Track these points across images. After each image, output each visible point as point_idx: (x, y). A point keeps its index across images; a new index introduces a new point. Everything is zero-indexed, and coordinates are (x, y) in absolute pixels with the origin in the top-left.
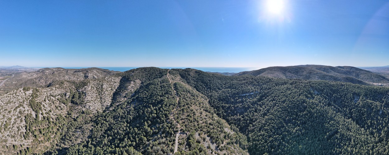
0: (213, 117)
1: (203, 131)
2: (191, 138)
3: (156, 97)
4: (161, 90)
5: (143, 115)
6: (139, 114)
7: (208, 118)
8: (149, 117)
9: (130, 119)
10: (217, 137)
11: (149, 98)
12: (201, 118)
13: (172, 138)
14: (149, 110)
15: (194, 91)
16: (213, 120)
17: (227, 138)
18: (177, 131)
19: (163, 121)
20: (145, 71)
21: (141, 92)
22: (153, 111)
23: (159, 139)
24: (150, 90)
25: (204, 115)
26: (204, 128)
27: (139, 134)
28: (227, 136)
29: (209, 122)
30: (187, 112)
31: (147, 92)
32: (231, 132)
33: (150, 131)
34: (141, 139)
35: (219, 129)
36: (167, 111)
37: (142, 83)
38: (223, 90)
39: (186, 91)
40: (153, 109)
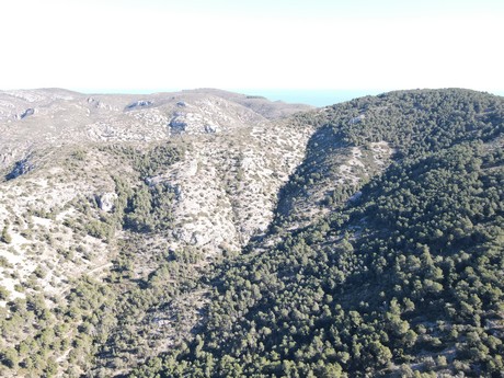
3: (451, 221)
6: (373, 270)
9: (337, 281)
11: (419, 220)
19: (471, 316)
20: (416, 105)
21: (387, 190)
22: (429, 268)
24: (427, 187)
31: (416, 192)
37: (398, 156)
40: (430, 261)
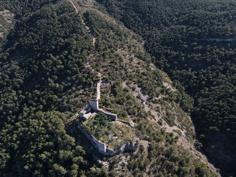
0: (148, 66)
1: (133, 81)
2: (118, 87)
4: (62, 27)
5: (40, 72)
8: (53, 71)
10: (151, 89)
12: (131, 66)
13: (92, 88)
14: (49, 63)
15: (120, 27)
16: (147, 70)
17: (165, 94)
18: (98, 80)
25: (136, 63)
26: (134, 77)
27: (45, 94)
28: (164, 91)
29: (141, 71)
30: (109, 58)
32: (171, 88)
33: (60, 87)
34: (50, 100)
35: (155, 81)
36: (79, 58)
38: (173, 26)
39: (107, 27)
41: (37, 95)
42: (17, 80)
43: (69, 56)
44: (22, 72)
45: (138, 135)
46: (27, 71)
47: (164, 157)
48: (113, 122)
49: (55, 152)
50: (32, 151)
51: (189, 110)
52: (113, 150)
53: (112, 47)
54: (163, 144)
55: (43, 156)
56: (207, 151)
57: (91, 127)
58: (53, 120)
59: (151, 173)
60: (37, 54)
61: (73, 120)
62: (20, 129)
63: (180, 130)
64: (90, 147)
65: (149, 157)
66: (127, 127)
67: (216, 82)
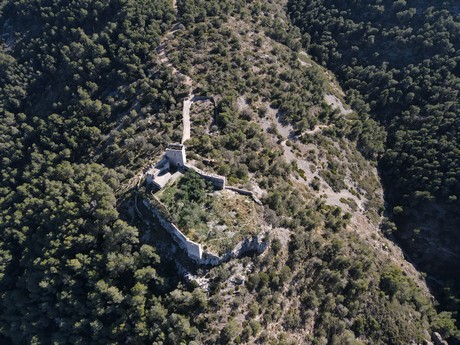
1: (261, 95)
2: (227, 109)
5: (61, 71)
7: (279, 60)
8: (87, 70)
10: (299, 113)
12: (257, 58)
13: (173, 112)
14: (78, 50)
16: (292, 67)
17: (327, 121)
18: (186, 95)
23: (134, 120)
25: (267, 50)
26: (263, 86)
27: (73, 125)
28: (327, 115)
29: (280, 71)
30: (209, 40)
32: (342, 109)
33: (104, 108)
34: (84, 137)
35: (309, 94)
36: (142, 40)
41: (57, 125)
42: (13, 88)
43: (121, 36)
44: (22, 71)
45: (268, 220)
46: (31, 68)
47: (320, 261)
48: (217, 192)
49: (99, 257)
50: (53, 251)
51: (376, 155)
52: (216, 255)
53: (215, 14)
54: (320, 231)
55: (75, 263)
56: (404, 237)
57: (170, 205)
58: (92, 188)
59: (294, 294)
60: (50, 28)
61: (133, 186)
62: (27, 201)
63: (355, 198)
64: (170, 246)
65: (290, 263)
66: (246, 204)
67: (438, 95)
